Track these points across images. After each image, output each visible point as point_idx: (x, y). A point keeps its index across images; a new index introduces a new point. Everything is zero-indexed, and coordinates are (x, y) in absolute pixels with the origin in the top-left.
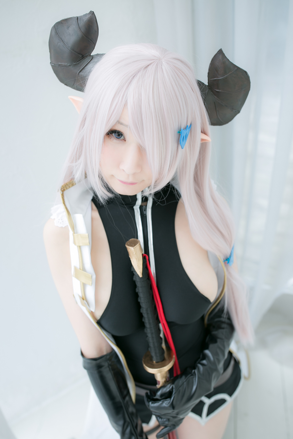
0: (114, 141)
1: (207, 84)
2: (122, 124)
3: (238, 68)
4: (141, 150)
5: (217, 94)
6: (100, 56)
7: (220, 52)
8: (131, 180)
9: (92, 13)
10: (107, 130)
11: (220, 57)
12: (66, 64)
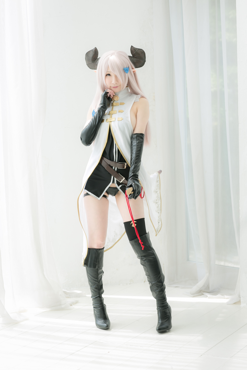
0: (108, 76)
1: (132, 56)
2: (109, 72)
3: (139, 49)
4: (116, 77)
5: (136, 58)
6: (99, 58)
7: (132, 46)
8: (116, 86)
9: (96, 48)
10: (105, 75)
11: (132, 47)
12: (91, 63)
